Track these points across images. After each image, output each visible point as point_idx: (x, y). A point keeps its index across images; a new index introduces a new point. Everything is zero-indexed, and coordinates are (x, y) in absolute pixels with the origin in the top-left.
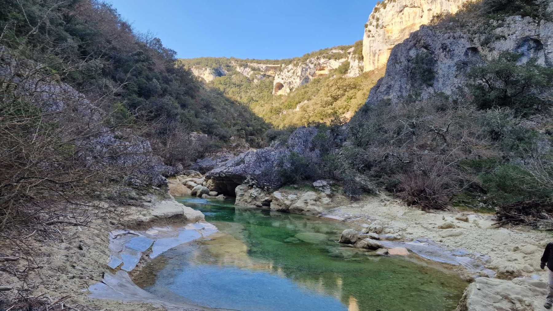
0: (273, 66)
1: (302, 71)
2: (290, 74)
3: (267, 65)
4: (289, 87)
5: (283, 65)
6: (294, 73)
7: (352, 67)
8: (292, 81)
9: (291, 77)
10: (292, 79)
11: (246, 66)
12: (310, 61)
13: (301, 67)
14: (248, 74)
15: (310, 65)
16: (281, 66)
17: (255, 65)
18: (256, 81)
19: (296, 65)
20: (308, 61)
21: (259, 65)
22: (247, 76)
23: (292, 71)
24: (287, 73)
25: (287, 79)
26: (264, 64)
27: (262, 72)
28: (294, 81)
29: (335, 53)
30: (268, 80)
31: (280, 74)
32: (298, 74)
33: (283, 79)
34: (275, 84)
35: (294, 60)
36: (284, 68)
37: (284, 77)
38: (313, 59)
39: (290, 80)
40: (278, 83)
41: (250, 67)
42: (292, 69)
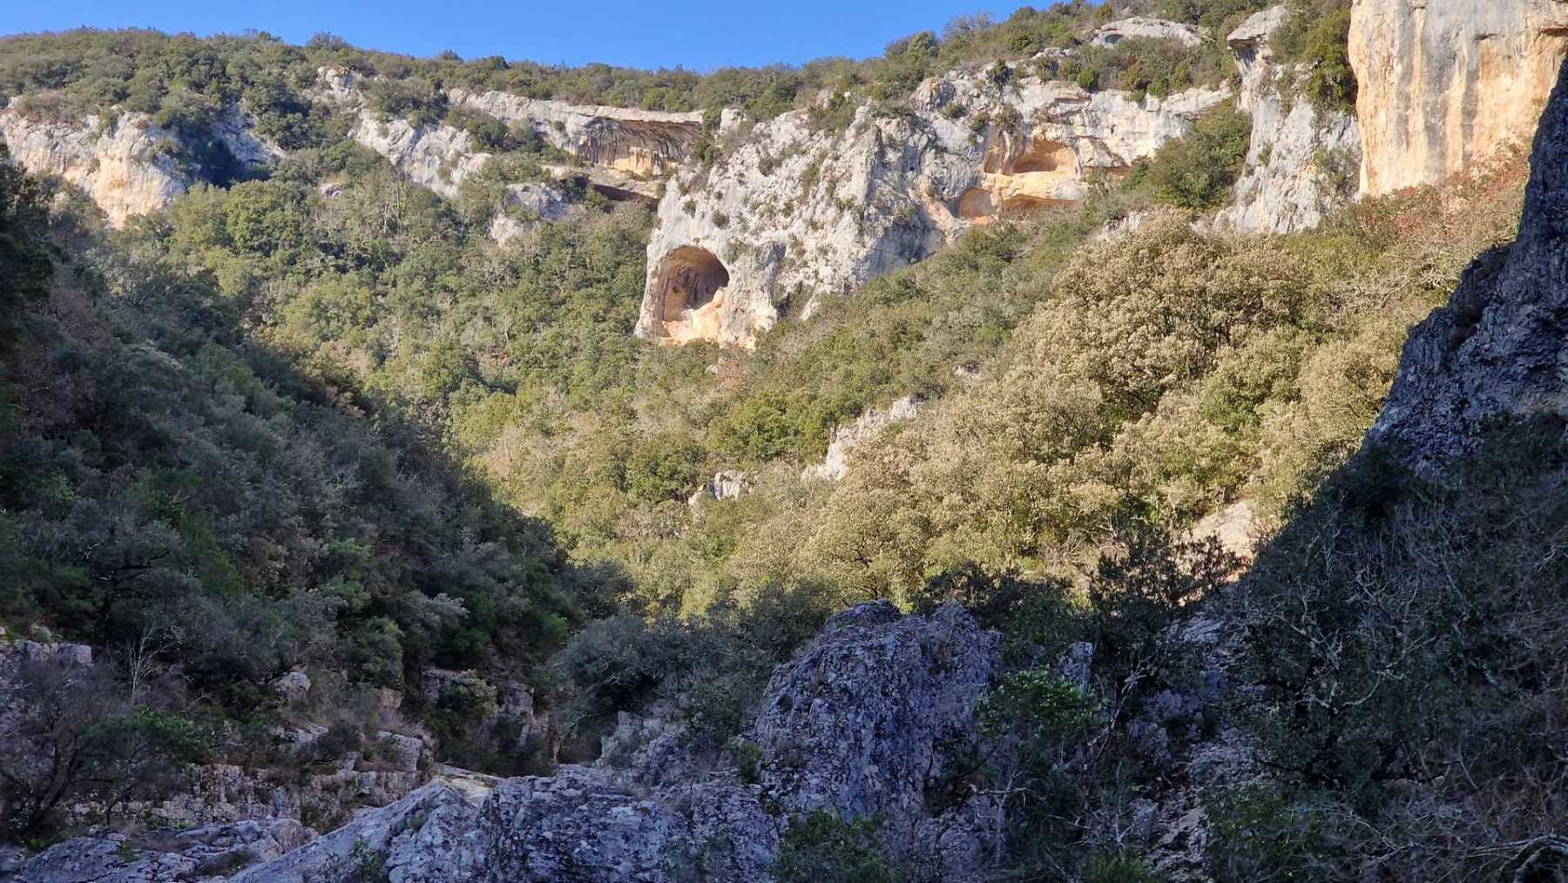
0: (648, 116)
1: (879, 166)
2: (782, 184)
3: (602, 111)
4: (772, 287)
5: (727, 115)
6: (810, 177)
7: (1265, 157)
8: (797, 243)
9: (788, 210)
10: (798, 227)
11: (434, 111)
12: (943, 97)
13: (869, 137)
14: (445, 175)
15: (940, 124)
16: (714, 123)
17: (508, 108)
18: (504, 229)
19: (831, 120)
20: (924, 91)
21: (537, 108)
22: (436, 187)
23: (797, 165)
24: (755, 175)
25: (754, 221)
26: (579, 98)
27: (560, 158)
28: (811, 244)
29: (1136, 45)
30: (602, 224)
31: (700, 182)
32: (843, 193)
33: (721, 221)
34: (655, 253)
35: (814, 77)
36: (734, 142)
37: (730, 208)
38: (962, 84)
39: (781, 236)
40: (683, 252)
41: (462, 118)
42: (796, 148)
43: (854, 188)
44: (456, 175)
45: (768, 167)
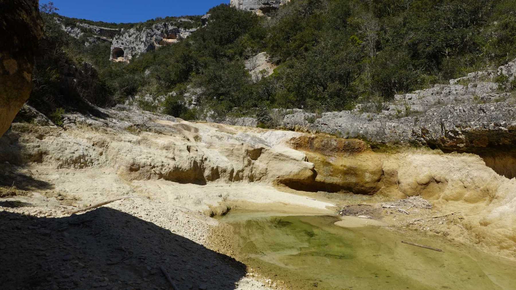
0: (109, 29)
1: (147, 37)
2: (132, 39)
3: (102, 28)
4: (132, 54)
5: (122, 29)
6: (136, 38)
8: (135, 47)
9: (133, 43)
10: (135, 45)
11: (73, 26)
12: (156, 27)
13: (146, 32)
14: (77, 36)
15: (156, 31)
16: (120, 31)
17: (85, 25)
18: (87, 44)
19: (139, 30)
20: (154, 26)
21: (91, 27)
22: (75, 37)
23: (134, 36)
24: (128, 37)
25: (128, 44)
26: (98, 26)
27: (96, 35)
28: (137, 47)
29: (185, 22)
30: (103, 44)
31: (119, 38)
32: (142, 40)
33: (122, 44)
34: (112, 48)
35: (137, 24)
36: (124, 33)
37: (124, 42)
38: (159, 25)
39: (132, 46)
40: (115, 48)
41: (79, 27)
42: (134, 33)
43: (144, 39)
44: (79, 36)
45: (130, 36)
